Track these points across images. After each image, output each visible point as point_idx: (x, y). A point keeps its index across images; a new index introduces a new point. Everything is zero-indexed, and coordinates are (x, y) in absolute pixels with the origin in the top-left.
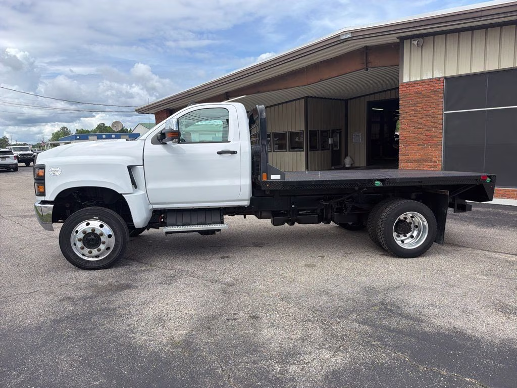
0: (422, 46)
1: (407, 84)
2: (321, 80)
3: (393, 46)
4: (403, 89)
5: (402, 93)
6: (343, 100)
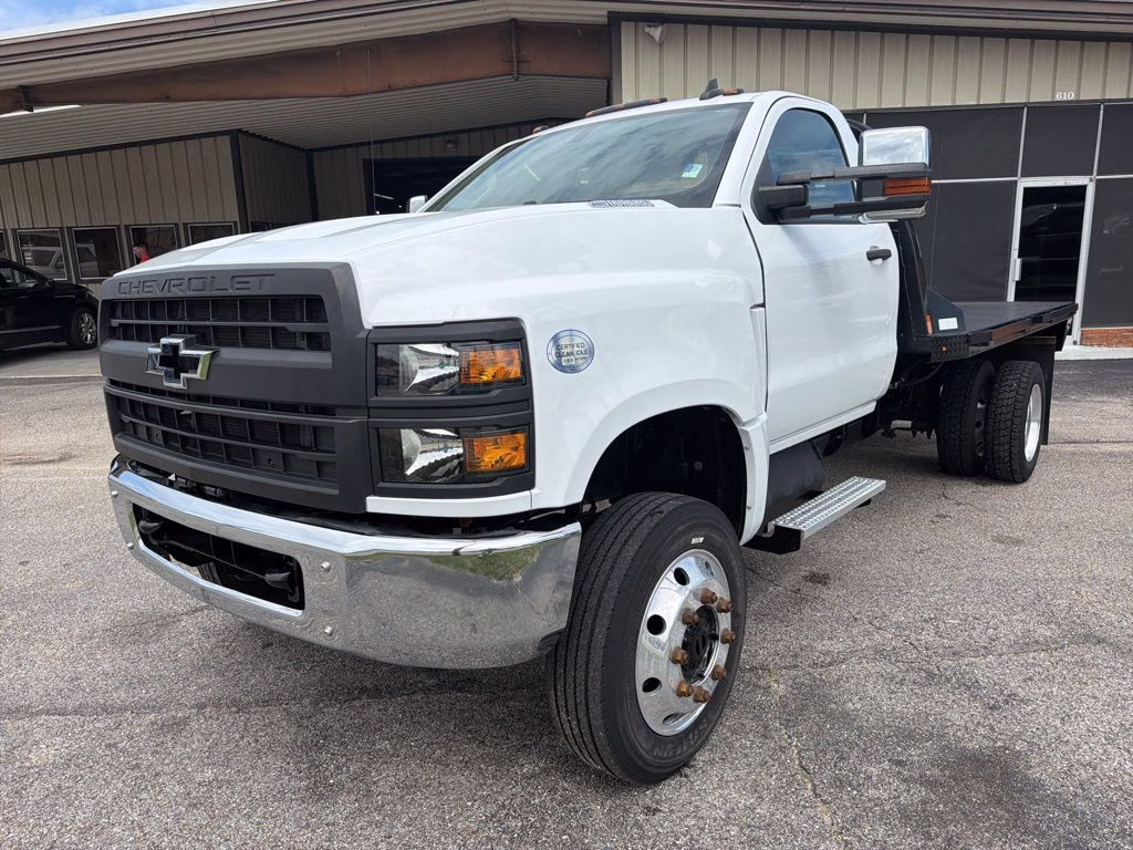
0: (662, 44)
6: (303, 150)
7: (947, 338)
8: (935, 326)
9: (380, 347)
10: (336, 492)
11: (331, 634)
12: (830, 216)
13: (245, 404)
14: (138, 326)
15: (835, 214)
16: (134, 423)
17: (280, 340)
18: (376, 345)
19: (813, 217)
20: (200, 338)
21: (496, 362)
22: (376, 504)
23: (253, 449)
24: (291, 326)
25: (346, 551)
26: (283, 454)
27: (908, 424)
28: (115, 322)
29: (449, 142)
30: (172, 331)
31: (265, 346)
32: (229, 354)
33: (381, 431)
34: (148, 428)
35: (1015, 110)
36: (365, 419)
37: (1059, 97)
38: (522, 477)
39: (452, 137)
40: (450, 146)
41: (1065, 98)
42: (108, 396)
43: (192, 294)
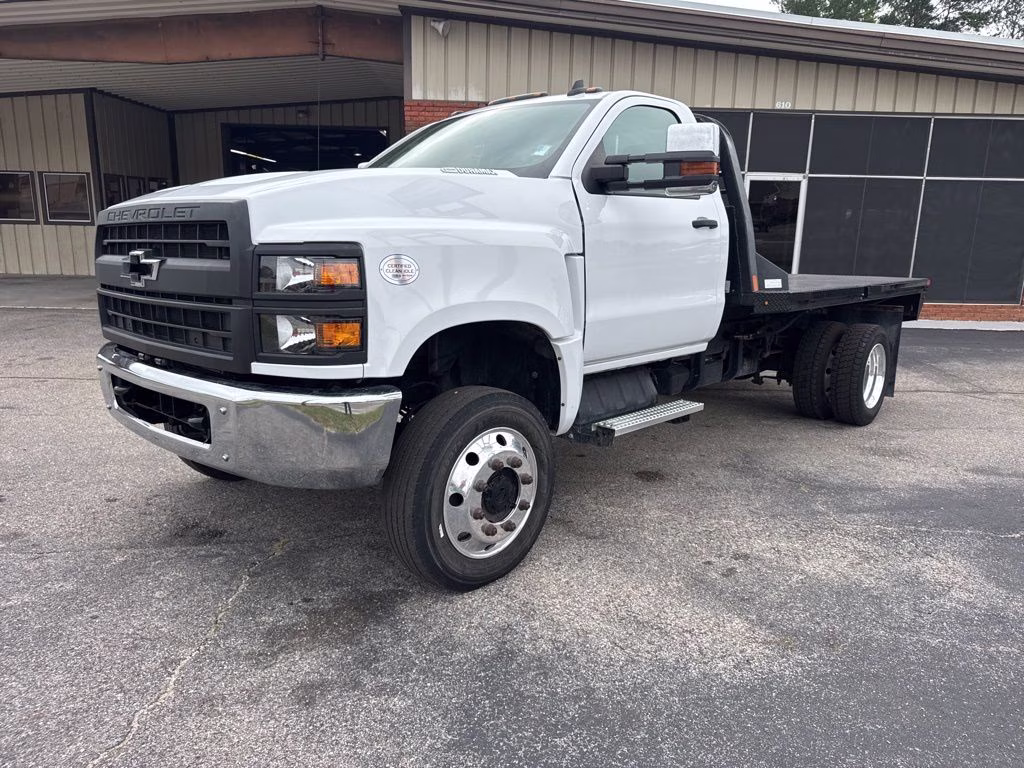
0: (446, 38)
1: (419, 103)
2: (208, 60)
3: (379, 22)
4: (413, 113)
5: (411, 120)
6: (164, 111)
7: (773, 296)
8: (761, 285)
9: (262, 258)
10: (231, 358)
11: (227, 460)
12: (642, 191)
13: (182, 297)
14: (120, 244)
15: (646, 188)
16: (116, 316)
17: (204, 252)
18: (260, 256)
19: (632, 191)
20: (155, 251)
21: (342, 273)
22: (258, 368)
23: (186, 330)
24: (209, 243)
25: (238, 399)
26: (203, 333)
27: (774, 373)
28: (106, 241)
29: (300, 112)
30: (140, 246)
31: (193, 256)
32: (172, 262)
33: (262, 316)
34: (124, 318)
35: (744, 114)
36: (250, 307)
37: (779, 106)
38: (358, 354)
39: (304, 108)
40: (301, 115)
41: (783, 108)
42: (100, 296)
43: (151, 220)
